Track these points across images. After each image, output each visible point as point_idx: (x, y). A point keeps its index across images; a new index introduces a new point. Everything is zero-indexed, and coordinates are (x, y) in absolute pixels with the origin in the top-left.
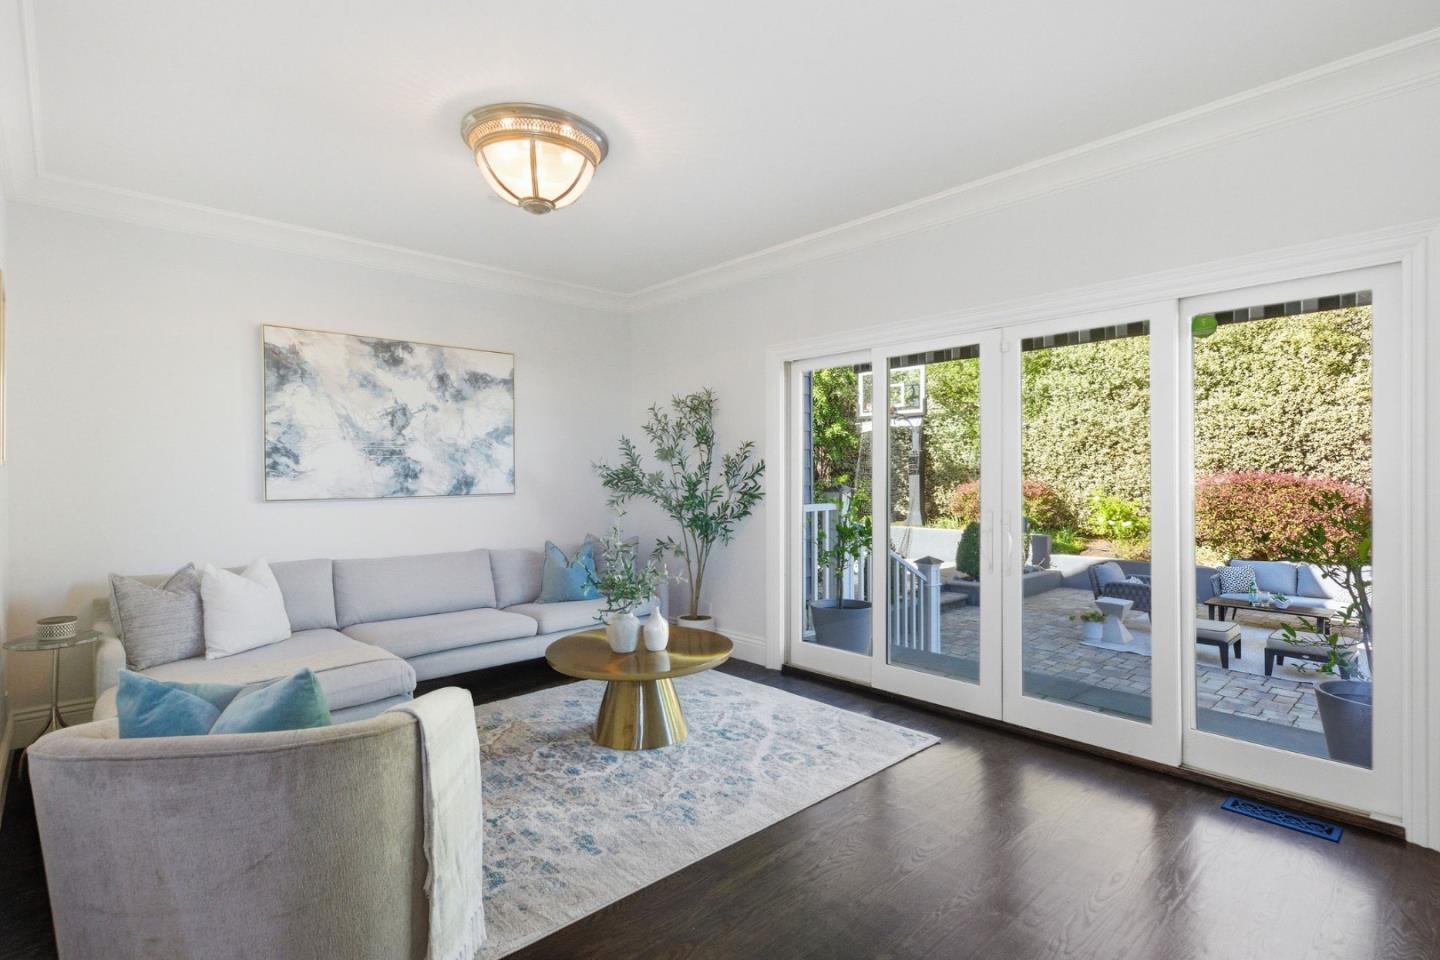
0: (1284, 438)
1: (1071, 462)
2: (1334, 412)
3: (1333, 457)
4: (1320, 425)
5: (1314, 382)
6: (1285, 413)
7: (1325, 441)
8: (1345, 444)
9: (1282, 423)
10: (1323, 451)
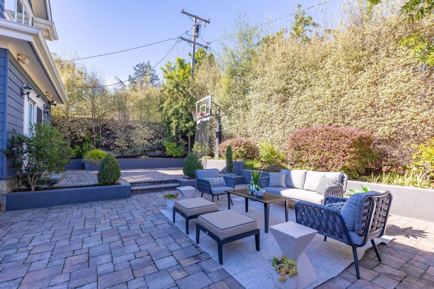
0: (333, 110)
1: (259, 130)
2: (356, 93)
3: (357, 117)
4: (349, 100)
5: (346, 78)
6: (333, 96)
7: (352, 109)
8: (363, 110)
9: (332, 102)
10: (352, 114)
